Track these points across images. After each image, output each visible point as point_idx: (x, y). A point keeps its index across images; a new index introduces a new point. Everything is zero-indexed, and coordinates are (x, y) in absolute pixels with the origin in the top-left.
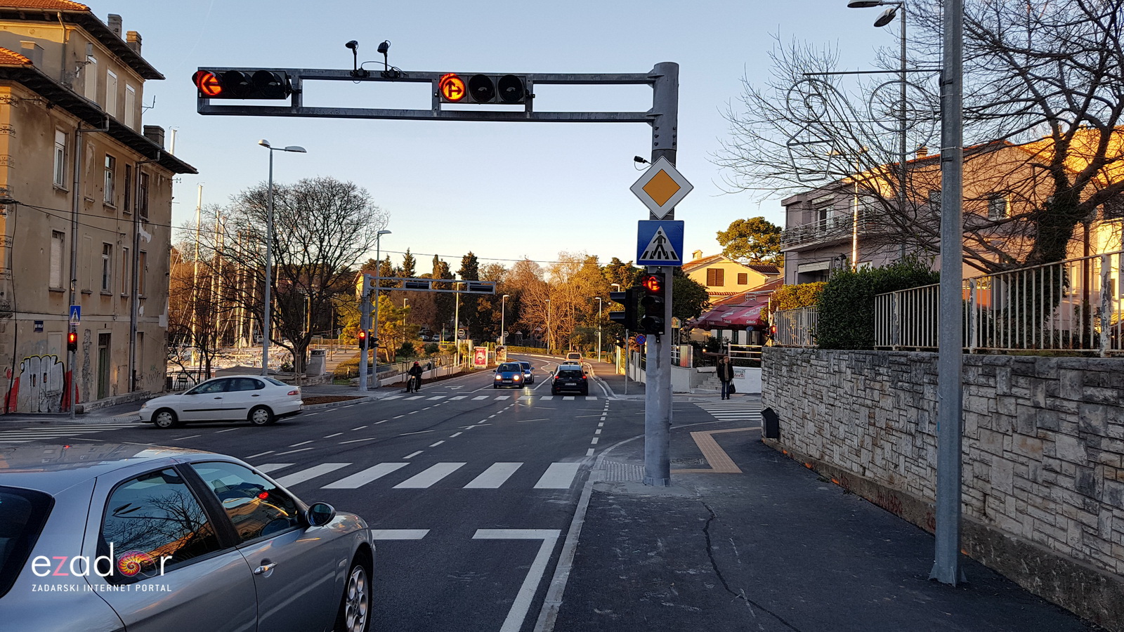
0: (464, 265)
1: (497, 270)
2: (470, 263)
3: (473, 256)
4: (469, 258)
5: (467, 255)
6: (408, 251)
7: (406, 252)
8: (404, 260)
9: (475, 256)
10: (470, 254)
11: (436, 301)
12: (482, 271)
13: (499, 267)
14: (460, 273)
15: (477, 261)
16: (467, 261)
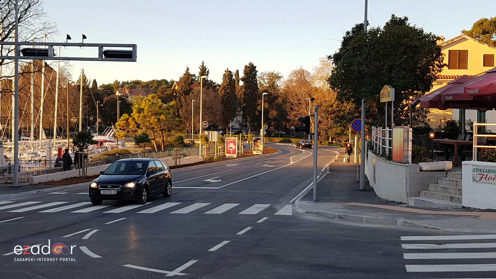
0: (246, 73)
1: (274, 77)
2: (251, 70)
3: (253, 65)
4: (249, 67)
5: (248, 65)
6: (203, 63)
7: (202, 65)
8: (200, 71)
9: (255, 65)
10: (251, 64)
11: (222, 102)
12: (260, 77)
13: (275, 75)
14: (243, 79)
15: (256, 69)
16: (248, 69)
